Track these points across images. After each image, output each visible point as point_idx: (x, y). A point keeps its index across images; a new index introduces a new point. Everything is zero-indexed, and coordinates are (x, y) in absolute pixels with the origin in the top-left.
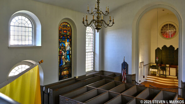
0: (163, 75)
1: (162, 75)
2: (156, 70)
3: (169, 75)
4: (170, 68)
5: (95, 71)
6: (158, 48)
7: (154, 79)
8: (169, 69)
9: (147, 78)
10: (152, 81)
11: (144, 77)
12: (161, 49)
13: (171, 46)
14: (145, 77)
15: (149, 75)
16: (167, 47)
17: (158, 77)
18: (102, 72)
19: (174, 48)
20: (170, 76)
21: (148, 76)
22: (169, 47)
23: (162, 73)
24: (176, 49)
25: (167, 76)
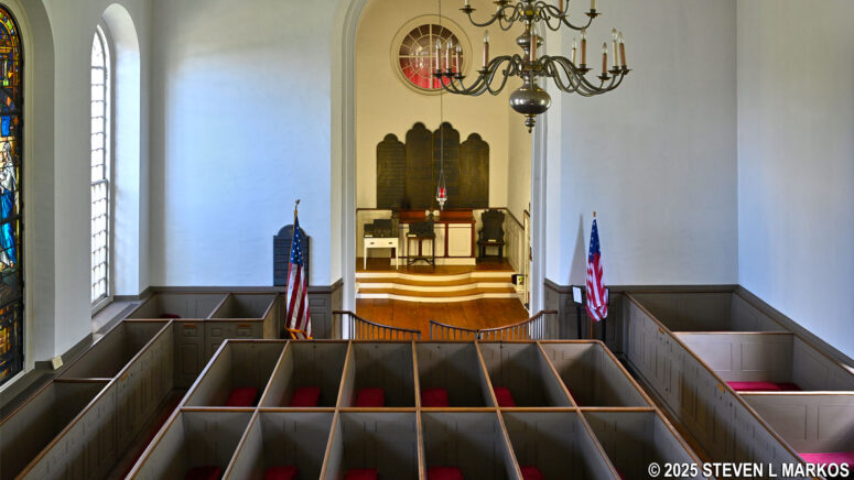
0: (420, 257)
1: (416, 259)
3: (446, 256)
4: (450, 225)
5: (118, 299)
6: (391, 138)
8: (443, 231)
12: (402, 138)
13: (446, 126)
15: (359, 268)
16: (429, 132)
17: (402, 269)
18: (156, 297)
19: (456, 134)
20: (448, 262)
22: (437, 131)
23: (414, 252)
24: (463, 138)
25: (438, 262)
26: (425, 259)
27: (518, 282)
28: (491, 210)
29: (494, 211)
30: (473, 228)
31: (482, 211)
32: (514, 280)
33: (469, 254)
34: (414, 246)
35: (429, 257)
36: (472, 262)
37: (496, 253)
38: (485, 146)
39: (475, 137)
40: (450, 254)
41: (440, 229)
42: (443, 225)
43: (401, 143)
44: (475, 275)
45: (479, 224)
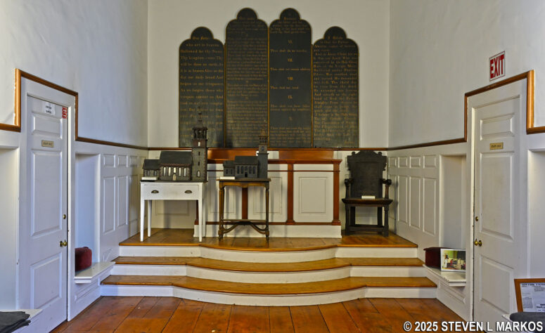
0: (245, 222)
1: (235, 224)
2: (197, 190)
3: (290, 221)
4: (296, 167)
6: (202, 34)
7: (182, 271)
8: (284, 176)
9: (117, 270)
10: (169, 292)
11: (83, 260)
12: (220, 35)
13: (290, 15)
14: (97, 257)
15: (133, 240)
16: (263, 24)
17: (206, 243)
19: (307, 28)
20: (293, 232)
21: (124, 251)
22: (275, 23)
23: (233, 213)
24: (317, 35)
25: (275, 233)
26: (254, 224)
27: (444, 262)
28: (363, 151)
29: (368, 152)
30: (336, 172)
31: (350, 153)
32: (433, 257)
33: (331, 219)
34: (233, 199)
35: (261, 223)
36: (336, 232)
37: (373, 221)
38: (353, 48)
39: (335, 34)
40: (296, 219)
41: (279, 175)
42: (284, 167)
43: (218, 42)
44: (342, 253)
45: (344, 173)
